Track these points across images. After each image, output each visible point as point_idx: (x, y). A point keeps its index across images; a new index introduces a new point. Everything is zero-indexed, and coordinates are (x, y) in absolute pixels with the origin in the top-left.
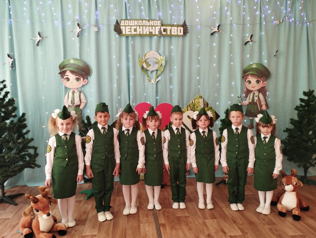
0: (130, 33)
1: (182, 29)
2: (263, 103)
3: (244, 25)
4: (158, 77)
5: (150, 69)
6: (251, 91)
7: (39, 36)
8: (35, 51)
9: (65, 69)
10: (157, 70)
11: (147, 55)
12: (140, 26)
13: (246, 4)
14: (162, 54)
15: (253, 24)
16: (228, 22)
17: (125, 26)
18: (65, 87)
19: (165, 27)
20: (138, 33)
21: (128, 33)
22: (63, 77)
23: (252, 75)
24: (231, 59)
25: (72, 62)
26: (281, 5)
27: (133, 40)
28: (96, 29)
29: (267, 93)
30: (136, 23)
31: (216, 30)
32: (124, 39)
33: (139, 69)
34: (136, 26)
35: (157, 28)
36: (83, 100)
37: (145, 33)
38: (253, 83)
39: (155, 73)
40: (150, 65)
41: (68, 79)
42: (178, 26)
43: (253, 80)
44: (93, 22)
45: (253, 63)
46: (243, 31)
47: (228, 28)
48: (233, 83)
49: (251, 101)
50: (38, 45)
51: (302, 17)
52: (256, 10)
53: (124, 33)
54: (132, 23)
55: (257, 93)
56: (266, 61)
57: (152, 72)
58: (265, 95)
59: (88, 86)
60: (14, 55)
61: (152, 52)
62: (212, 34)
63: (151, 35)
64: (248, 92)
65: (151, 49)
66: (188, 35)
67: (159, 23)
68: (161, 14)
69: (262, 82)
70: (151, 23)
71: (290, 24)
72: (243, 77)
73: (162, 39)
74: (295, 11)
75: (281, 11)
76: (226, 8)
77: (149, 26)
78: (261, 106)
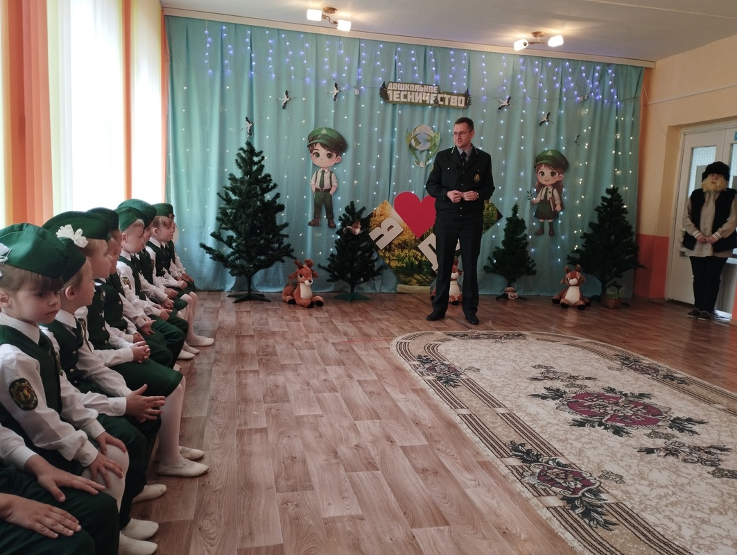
0: (398, 100)
1: (463, 98)
2: (558, 202)
3: (540, 99)
4: (428, 160)
5: (420, 148)
6: (544, 186)
7: (286, 96)
8: (279, 114)
9: (314, 141)
10: (428, 150)
11: (417, 130)
12: (411, 91)
13: (545, 73)
14: (436, 129)
15: (551, 99)
16: (521, 95)
17: (393, 90)
18: (313, 164)
19: (442, 96)
20: (409, 100)
21: (395, 99)
22: (311, 151)
23: (547, 165)
24: (522, 143)
25: (324, 132)
26: (587, 77)
27: (401, 109)
28: (357, 92)
29: (564, 189)
30: (407, 87)
31: (505, 103)
32: (390, 107)
33: (405, 148)
34: (407, 91)
35: (433, 95)
36: (334, 184)
37: (416, 101)
38: (547, 176)
39: (425, 153)
40: (420, 143)
41: (318, 155)
42: (458, 95)
43: (547, 171)
44: (354, 83)
45: (548, 149)
46: (539, 107)
47: (520, 102)
48: (522, 174)
49: (543, 198)
50: (284, 107)
51: (611, 95)
52: (556, 82)
53: (391, 99)
54: (401, 87)
55: (550, 189)
56: (564, 148)
57: (422, 152)
58: (560, 192)
59: (341, 165)
60: (252, 118)
61: (424, 126)
62: (500, 108)
63: (424, 104)
64: (541, 186)
65: (422, 122)
66: (470, 106)
67: (435, 89)
68: (438, 77)
69: (557, 174)
70: (426, 88)
71: (596, 102)
72: (535, 167)
73: (438, 110)
74: (604, 86)
75: (586, 85)
76: (520, 76)
77: (423, 92)
78: (555, 206)
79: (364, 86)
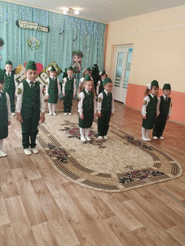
0: (23, 27)
1: (47, 29)
3: (73, 32)
4: (36, 50)
6: (75, 62)
11: (31, 39)
12: (28, 24)
13: (75, 23)
14: (38, 39)
15: (77, 32)
16: (67, 30)
17: (21, 23)
19: (39, 27)
20: (27, 28)
21: (22, 27)
23: (76, 55)
24: (68, 47)
27: (24, 30)
28: (6, 23)
30: (26, 22)
31: (62, 32)
32: (20, 29)
33: (27, 45)
34: (26, 24)
35: (36, 27)
37: (30, 28)
38: (76, 59)
40: (32, 44)
42: (45, 27)
43: (76, 57)
44: (5, 19)
46: (73, 35)
47: (67, 32)
49: (75, 66)
51: (96, 33)
52: (78, 26)
53: (20, 26)
54: (24, 22)
55: (78, 63)
58: (81, 64)
61: (33, 38)
62: (60, 34)
63: (33, 29)
65: (33, 36)
66: (50, 32)
67: (37, 24)
68: (38, 20)
69: (80, 58)
71: (91, 35)
73: (38, 32)
75: (88, 29)
77: (32, 25)
79: (10, 20)
